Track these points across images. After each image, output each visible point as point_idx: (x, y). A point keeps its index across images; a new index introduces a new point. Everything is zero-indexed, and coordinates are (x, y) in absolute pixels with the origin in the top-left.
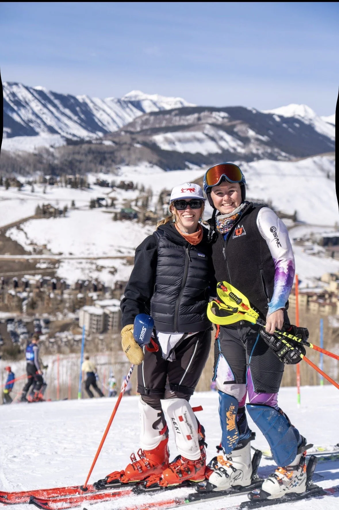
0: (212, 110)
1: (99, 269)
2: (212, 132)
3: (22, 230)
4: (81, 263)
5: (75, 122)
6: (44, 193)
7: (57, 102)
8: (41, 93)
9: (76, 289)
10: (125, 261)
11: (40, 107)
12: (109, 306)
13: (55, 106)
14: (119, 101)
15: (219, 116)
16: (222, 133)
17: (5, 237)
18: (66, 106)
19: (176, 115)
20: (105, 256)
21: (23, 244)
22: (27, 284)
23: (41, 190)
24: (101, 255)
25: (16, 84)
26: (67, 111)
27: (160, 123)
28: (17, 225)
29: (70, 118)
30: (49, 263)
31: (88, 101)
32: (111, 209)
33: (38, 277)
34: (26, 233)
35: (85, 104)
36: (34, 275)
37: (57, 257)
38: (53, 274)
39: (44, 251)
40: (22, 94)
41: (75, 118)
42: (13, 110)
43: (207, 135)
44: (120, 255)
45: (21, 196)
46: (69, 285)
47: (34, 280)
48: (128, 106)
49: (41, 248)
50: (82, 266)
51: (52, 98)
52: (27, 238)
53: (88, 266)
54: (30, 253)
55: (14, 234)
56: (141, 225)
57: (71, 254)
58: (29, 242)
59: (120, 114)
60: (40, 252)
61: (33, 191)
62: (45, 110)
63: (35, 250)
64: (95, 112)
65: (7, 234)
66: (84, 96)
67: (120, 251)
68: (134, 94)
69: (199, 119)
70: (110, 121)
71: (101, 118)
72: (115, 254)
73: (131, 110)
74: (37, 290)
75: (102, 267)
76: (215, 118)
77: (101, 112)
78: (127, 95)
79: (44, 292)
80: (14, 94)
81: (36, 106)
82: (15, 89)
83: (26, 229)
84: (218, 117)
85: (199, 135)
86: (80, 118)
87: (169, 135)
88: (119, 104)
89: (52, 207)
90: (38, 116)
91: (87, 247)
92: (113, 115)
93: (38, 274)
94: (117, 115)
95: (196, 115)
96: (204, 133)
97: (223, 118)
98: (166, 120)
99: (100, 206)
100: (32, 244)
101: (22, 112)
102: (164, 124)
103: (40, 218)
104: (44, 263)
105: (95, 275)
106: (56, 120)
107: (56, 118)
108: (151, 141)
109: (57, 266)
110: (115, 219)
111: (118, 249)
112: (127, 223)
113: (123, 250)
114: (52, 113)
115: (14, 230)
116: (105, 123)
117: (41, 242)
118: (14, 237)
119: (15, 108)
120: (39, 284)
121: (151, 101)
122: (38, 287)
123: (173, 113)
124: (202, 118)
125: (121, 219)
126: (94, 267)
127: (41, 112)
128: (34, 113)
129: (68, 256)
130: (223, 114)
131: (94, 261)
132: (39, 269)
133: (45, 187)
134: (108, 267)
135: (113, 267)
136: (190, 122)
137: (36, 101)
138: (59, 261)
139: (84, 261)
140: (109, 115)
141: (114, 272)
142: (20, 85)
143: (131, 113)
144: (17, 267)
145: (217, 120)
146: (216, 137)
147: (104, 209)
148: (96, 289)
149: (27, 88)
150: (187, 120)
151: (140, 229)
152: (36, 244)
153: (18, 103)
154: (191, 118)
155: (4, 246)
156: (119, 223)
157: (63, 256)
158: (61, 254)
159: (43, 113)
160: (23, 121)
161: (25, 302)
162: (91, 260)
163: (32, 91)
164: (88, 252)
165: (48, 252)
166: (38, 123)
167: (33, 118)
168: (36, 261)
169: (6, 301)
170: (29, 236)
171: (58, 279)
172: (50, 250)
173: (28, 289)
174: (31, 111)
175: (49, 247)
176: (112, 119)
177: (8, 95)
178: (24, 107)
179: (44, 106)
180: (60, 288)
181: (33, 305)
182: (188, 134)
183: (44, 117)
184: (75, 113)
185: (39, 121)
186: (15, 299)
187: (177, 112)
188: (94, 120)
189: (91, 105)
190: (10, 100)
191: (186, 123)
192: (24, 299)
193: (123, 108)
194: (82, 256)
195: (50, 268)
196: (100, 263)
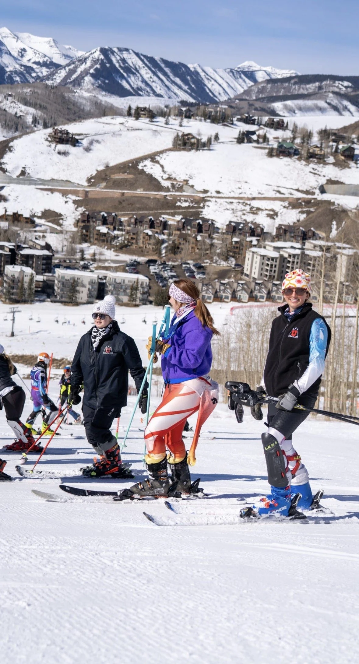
0: (335, 78)
1: (255, 211)
2: (335, 101)
3: (158, 162)
4: (231, 203)
5: (186, 92)
6: (181, 126)
7: (167, 70)
8: (151, 60)
9: (227, 233)
10: (286, 204)
11: (150, 74)
12: (285, 248)
13: (165, 74)
14: (232, 71)
15: (342, 85)
16: (346, 103)
17: (138, 169)
18: (176, 75)
19: (295, 83)
20: (260, 196)
21: (160, 179)
22: (165, 225)
23: (177, 122)
24: (255, 195)
25: (127, 50)
26: (178, 80)
27: (278, 91)
28: (153, 157)
29: (180, 87)
30: (192, 202)
31: (200, 71)
32: (264, 145)
33: (178, 218)
34: (162, 166)
35: (197, 73)
36: (173, 215)
37: (202, 195)
38: (197, 215)
39: (185, 187)
40: (132, 60)
41: (186, 88)
42: (123, 77)
43: (329, 104)
44: (278, 195)
45: (154, 128)
46: (218, 228)
47: (174, 220)
48: (240, 77)
49: (181, 184)
50: (234, 206)
51: (163, 65)
52: (165, 172)
53: (241, 207)
54: (167, 190)
55: (149, 167)
56: (304, 162)
57: (218, 192)
58: (166, 176)
59: (232, 85)
60: (181, 189)
61: (167, 123)
62: (155, 78)
63: (173, 186)
64: (206, 82)
65: (140, 167)
66: (196, 65)
67: (279, 192)
68: (246, 64)
69: (320, 88)
70: (222, 91)
71: (212, 88)
72: (273, 194)
73: (244, 81)
74: (178, 232)
75: (258, 209)
76: (338, 87)
77: (213, 82)
78: (239, 66)
79: (187, 235)
80: (124, 60)
81: (146, 73)
82: (125, 55)
83: (162, 162)
84: (340, 86)
85: (322, 103)
86: (190, 88)
87: (289, 103)
88: (231, 74)
89: (194, 137)
90: (147, 84)
91: (239, 185)
92: (225, 85)
93: (179, 214)
94: (229, 85)
95: (317, 84)
96: (326, 102)
97: (346, 87)
98: (284, 88)
99: (250, 141)
100: (169, 179)
101: (132, 79)
102: (282, 92)
103: (179, 150)
104: (186, 201)
105: (250, 218)
106: (166, 89)
107: (166, 86)
108: (270, 108)
109: (202, 205)
110: (271, 154)
111: (276, 189)
112: (286, 160)
113: (283, 190)
114: (162, 81)
115: (148, 162)
116: (217, 94)
117: (181, 176)
118: (148, 170)
119: (125, 75)
120: (181, 225)
121: (265, 71)
122: (178, 229)
123: (292, 81)
124: (324, 87)
125: (278, 156)
126: (248, 208)
127: (152, 80)
128: (144, 81)
129: (215, 194)
130: (346, 83)
131: (248, 202)
132: (180, 207)
133: (182, 119)
134: (266, 210)
135: (272, 210)
136: (310, 91)
137: (146, 68)
138: (204, 200)
139: (235, 201)
140: (220, 85)
141: (273, 215)
142: (131, 51)
143: (243, 84)
144: (152, 205)
145: (340, 89)
146: (340, 106)
147: (255, 144)
148: (253, 233)
149: (137, 54)
150: (307, 90)
151: (303, 167)
152: (175, 179)
153: (128, 70)
154: (312, 87)
155: (136, 180)
156: (275, 159)
157: (209, 194)
158: (206, 192)
159: (153, 82)
160: (133, 88)
161: (165, 245)
162: (244, 200)
163: (142, 57)
164: (240, 191)
165: (191, 189)
166: (147, 92)
167: (143, 86)
168: (176, 199)
169: (141, 244)
170: (165, 170)
171: (205, 220)
172: (192, 186)
173: (166, 231)
174: (140, 79)
175: (191, 183)
176: (224, 89)
177: (118, 62)
178: (133, 74)
179: (155, 73)
180: (206, 231)
181: (175, 249)
182: (309, 103)
183: (153, 85)
184: (186, 82)
185: (148, 89)
186: (152, 241)
187: (296, 80)
188: (205, 90)
189: (202, 74)
190: (120, 66)
191: (305, 92)
192: (163, 242)
193: (236, 78)
194: (232, 195)
195: (193, 207)
196: (256, 204)
